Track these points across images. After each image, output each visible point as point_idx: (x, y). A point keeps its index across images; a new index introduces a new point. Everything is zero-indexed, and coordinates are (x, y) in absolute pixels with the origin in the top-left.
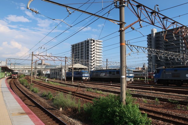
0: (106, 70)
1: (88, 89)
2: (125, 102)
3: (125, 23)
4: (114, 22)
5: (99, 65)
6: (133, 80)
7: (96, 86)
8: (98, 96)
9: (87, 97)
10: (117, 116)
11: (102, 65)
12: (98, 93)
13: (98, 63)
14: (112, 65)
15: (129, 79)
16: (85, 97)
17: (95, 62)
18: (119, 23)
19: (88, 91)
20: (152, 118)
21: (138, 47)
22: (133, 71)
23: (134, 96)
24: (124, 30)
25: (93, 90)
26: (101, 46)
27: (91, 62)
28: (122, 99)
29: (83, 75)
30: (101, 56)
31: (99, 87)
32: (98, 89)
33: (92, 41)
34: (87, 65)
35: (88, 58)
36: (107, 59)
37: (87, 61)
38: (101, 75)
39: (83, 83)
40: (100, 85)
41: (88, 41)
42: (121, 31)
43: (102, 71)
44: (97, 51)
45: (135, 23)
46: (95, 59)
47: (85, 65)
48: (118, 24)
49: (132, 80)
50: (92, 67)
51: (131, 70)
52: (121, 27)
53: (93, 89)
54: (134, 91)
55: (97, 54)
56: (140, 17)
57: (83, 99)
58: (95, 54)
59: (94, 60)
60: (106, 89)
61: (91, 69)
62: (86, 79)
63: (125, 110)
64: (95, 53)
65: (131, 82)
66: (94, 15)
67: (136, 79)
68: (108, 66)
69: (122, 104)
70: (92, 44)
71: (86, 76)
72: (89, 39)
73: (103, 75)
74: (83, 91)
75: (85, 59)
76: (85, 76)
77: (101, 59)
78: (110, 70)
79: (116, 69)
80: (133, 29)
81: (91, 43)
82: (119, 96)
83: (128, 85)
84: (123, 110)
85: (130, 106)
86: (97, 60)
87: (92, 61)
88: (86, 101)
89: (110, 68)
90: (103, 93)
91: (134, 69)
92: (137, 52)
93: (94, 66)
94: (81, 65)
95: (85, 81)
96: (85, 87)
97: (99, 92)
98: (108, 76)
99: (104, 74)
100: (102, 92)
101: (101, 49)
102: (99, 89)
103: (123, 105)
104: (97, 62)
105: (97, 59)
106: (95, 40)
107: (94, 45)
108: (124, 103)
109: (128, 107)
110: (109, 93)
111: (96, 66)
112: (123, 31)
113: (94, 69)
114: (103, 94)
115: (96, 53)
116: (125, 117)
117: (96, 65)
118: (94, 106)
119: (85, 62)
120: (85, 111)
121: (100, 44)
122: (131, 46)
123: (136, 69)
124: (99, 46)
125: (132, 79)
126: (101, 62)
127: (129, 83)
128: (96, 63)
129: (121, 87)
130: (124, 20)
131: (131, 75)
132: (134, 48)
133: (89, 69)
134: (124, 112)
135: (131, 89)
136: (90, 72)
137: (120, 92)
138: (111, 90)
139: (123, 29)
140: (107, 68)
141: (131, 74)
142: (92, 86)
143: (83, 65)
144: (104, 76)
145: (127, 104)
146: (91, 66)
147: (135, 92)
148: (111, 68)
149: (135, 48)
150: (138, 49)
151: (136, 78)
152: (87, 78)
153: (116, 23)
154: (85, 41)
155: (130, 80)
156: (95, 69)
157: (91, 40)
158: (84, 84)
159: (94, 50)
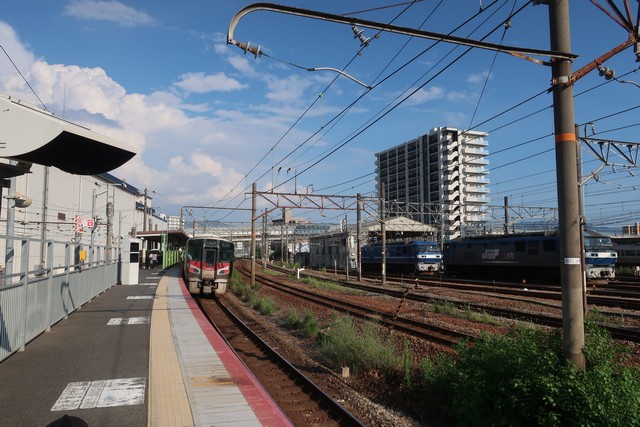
0: (502, 236)
1: (439, 306)
2: (582, 357)
3: (575, 57)
4: (527, 59)
5: (476, 218)
6: (613, 275)
7: (466, 296)
8: (476, 331)
9: (436, 334)
10: (549, 408)
11: (489, 219)
12: (474, 321)
13: (473, 213)
14: (527, 218)
15: (597, 272)
16: (426, 332)
17: (462, 209)
18: (548, 60)
19: (437, 311)
21: (630, 146)
22: (613, 240)
23: (618, 334)
24: (572, 83)
25: (455, 310)
26: (482, 151)
27: (449, 212)
28: (570, 344)
29: (420, 256)
30: (482, 189)
31: (479, 297)
32: (475, 308)
33: (449, 137)
34: (432, 219)
35: (436, 198)
36: (506, 199)
37: (433, 208)
38: (484, 256)
39: (421, 284)
40: (483, 293)
41: (433, 138)
42: (558, 91)
43: (487, 242)
44: (469, 169)
45: (616, 51)
46: (461, 198)
47: (426, 223)
48: (545, 64)
49: (607, 273)
50: (452, 228)
51: (604, 234)
52: (557, 73)
53: (457, 304)
54: (619, 315)
55: (469, 179)
56: (637, 27)
57: (422, 341)
58: (461, 181)
59: (457, 202)
60: (504, 307)
61: (449, 233)
62: (430, 268)
63: (582, 389)
64: (462, 176)
65: (605, 282)
66: (448, 37)
67: (628, 270)
68: (510, 223)
69: (571, 366)
70: (450, 147)
71: (430, 259)
72: (436, 129)
73: (492, 255)
74: (422, 313)
75: (426, 200)
76: (426, 261)
77: (483, 198)
78: (520, 235)
79: (542, 234)
80: (609, 77)
81: (446, 143)
82: (558, 334)
83: (592, 293)
84: (574, 389)
85: (602, 373)
86: (467, 203)
87: (451, 207)
88: (432, 348)
89: (517, 231)
90: (494, 321)
91: (614, 231)
92: (628, 164)
93: (457, 223)
94: (413, 222)
95: (428, 278)
96: (429, 298)
97: (477, 316)
98: (511, 258)
99: (496, 252)
100: (490, 318)
101: (482, 160)
102: (477, 306)
103: (572, 370)
104: (470, 208)
105: (470, 198)
106: (459, 132)
107: (456, 149)
108: (579, 362)
109: (594, 378)
110: (516, 321)
111: (463, 224)
112: (566, 86)
113: (457, 234)
114: (493, 324)
115: (464, 179)
116: (586, 417)
117: (465, 218)
118: (461, 366)
119: (426, 210)
120: (428, 382)
121: (478, 146)
122: (601, 143)
123: (625, 231)
124: (474, 151)
125: (611, 270)
126: (483, 208)
127: (597, 286)
128: (466, 212)
129: (566, 299)
130: (568, 48)
131: (602, 255)
132: (613, 150)
133: (439, 235)
134: (577, 397)
135: (605, 309)
136: (445, 245)
137: (560, 320)
138: (525, 311)
139: (565, 79)
140: (506, 231)
141: (604, 250)
142: (454, 295)
143: (417, 223)
144: (497, 258)
145: (589, 365)
146: (449, 223)
147: (625, 319)
148: (521, 231)
149: (615, 152)
150: (633, 153)
151: (625, 265)
152: (436, 267)
153: (537, 60)
154: (425, 137)
155: (602, 273)
156: (463, 235)
157: (446, 132)
158: (425, 288)
159: (457, 169)
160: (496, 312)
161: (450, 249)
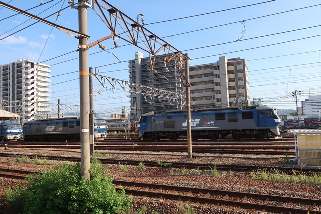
0: (56, 119)
1: (19, 159)
2: (89, 174)
3: (89, 37)
4: (67, 33)
5: (43, 110)
6: (106, 136)
7: (35, 151)
8: (38, 169)
9: (16, 174)
10: (74, 201)
11: (50, 110)
12: (39, 164)
13: (41, 107)
14: (70, 111)
15: (99, 135)
16: (10, 174)
17: (35, 105)
18: (77, 36)
19: (17, 161)
20: (133, 195)
21: (113, 80)
22: (106, 120)
23: (104, 162)
24: (88, 48)
25: (28, 160)
26: (47, 75)
27: (27, 106)
28: (84, 169)
29: (8, 131)
30: (47, 95)
31: (43, 151)
32: (40, 157)
33: (29, 65)
34: (17, 110)
35: (19, 98)
36: (59, 100)
37: (17, 104)
38: (46, 130)
39: (8, 147)
40: (45, 149)
41: (19, 65)
42: (81, 50)
43: (49, 122)
44: (40, 84)
45: (107, 38)
46: (35, 99)
47: (14, 112)
48: (76, 37)
49: (103, 135)
50: (29, 115)
51: (103, 118)
52: (81, 43)
53: (30, 156)
54: (107, 153)
55: (40, 89)
56: (115, 30)
57: (6, 179)
58: (35, 90)
59: (33, 101)
60: (56, 155)
61: (27, 118)
62: (14, 138)
63: (88, 189)
64: (35, 87)
65: (103, 139)
66: (24, 12)
67: (112, 133)
68: (61, 113)
69: (84, 179)
70: (29, 71)
71: (15, 132)
72: (21, 60)
73: (50, 129)
74: (8, 164)
75: (13, 99)
76: (12, 134)
77: (47, 100)
78: (65, 119)
79: (76, 118)
80: (103, 49)
81: (27, 68)
82: (78, 165)
83: (97, 144)
84: (85, 189)
85: (97, 180)
86: (38, 102)
87: (29, 104)
88: (13, 182)
89: (64, 117)
90: (49, 163)
91: (108, 117)
92: (112, 87)
93: (32, 112)
94: (4, 111)
95: (13, 143)
96: (13, 155)
97: (41, 161)
98: (61, 130)
99: (53, 127)
100: (48, 162)
101: (47, 80)
102: (41, 156)
103: (84, 181)
104: (39, 104)
105: (40, 99)
106: (34, 64)
107: (32, 72)
108: (87, 177)
109: (93, 183)
110: (61, 162)
111: (36, 113)
112: (85, 50)
113: (32, 118)
114: (49, 165)
115: (37, 89)
116: (89, 201)
117: (37, 110)
118: (29, 189)
119: (13, 105)
120: (9, 202)
121: (45, 72)
122: (102, 77)
123: (112, 116)
124: (43, 74)
125: (105, 133)
126: (47, 105)
127: (100, 141)
128: (37, 107)
129: (82, 148)
130: (86, 31)
131: (102, 127)
132: (106, 80)
133: (21, 119)
134: (86, 193)
135: (102, 151)
136: (24, 124)
137: (80, 159)
138: (66, 156)
139: (84, 46)
140: (58, 117)
141: (102, 125)
142: (29, 152)
143: (7, 112)
144: (54, 131)
145: (92, 177)
146: (27, 112)
147: (109, 155)
148: (67, 117)
149: (108, 82)
150: (114, 83)
151: (111, 131)
152: (18, 137)
153: (73, 34)
154: (13, 64)
155: (101, 135)
156: (36, 119)
157: (27, 62)
158: (11, 149)
159: (33, 83)
160: (51, 158)
161: (27, 126)
